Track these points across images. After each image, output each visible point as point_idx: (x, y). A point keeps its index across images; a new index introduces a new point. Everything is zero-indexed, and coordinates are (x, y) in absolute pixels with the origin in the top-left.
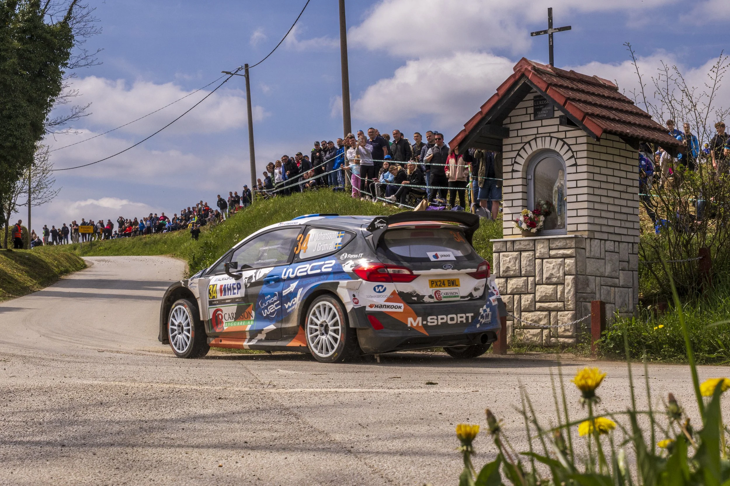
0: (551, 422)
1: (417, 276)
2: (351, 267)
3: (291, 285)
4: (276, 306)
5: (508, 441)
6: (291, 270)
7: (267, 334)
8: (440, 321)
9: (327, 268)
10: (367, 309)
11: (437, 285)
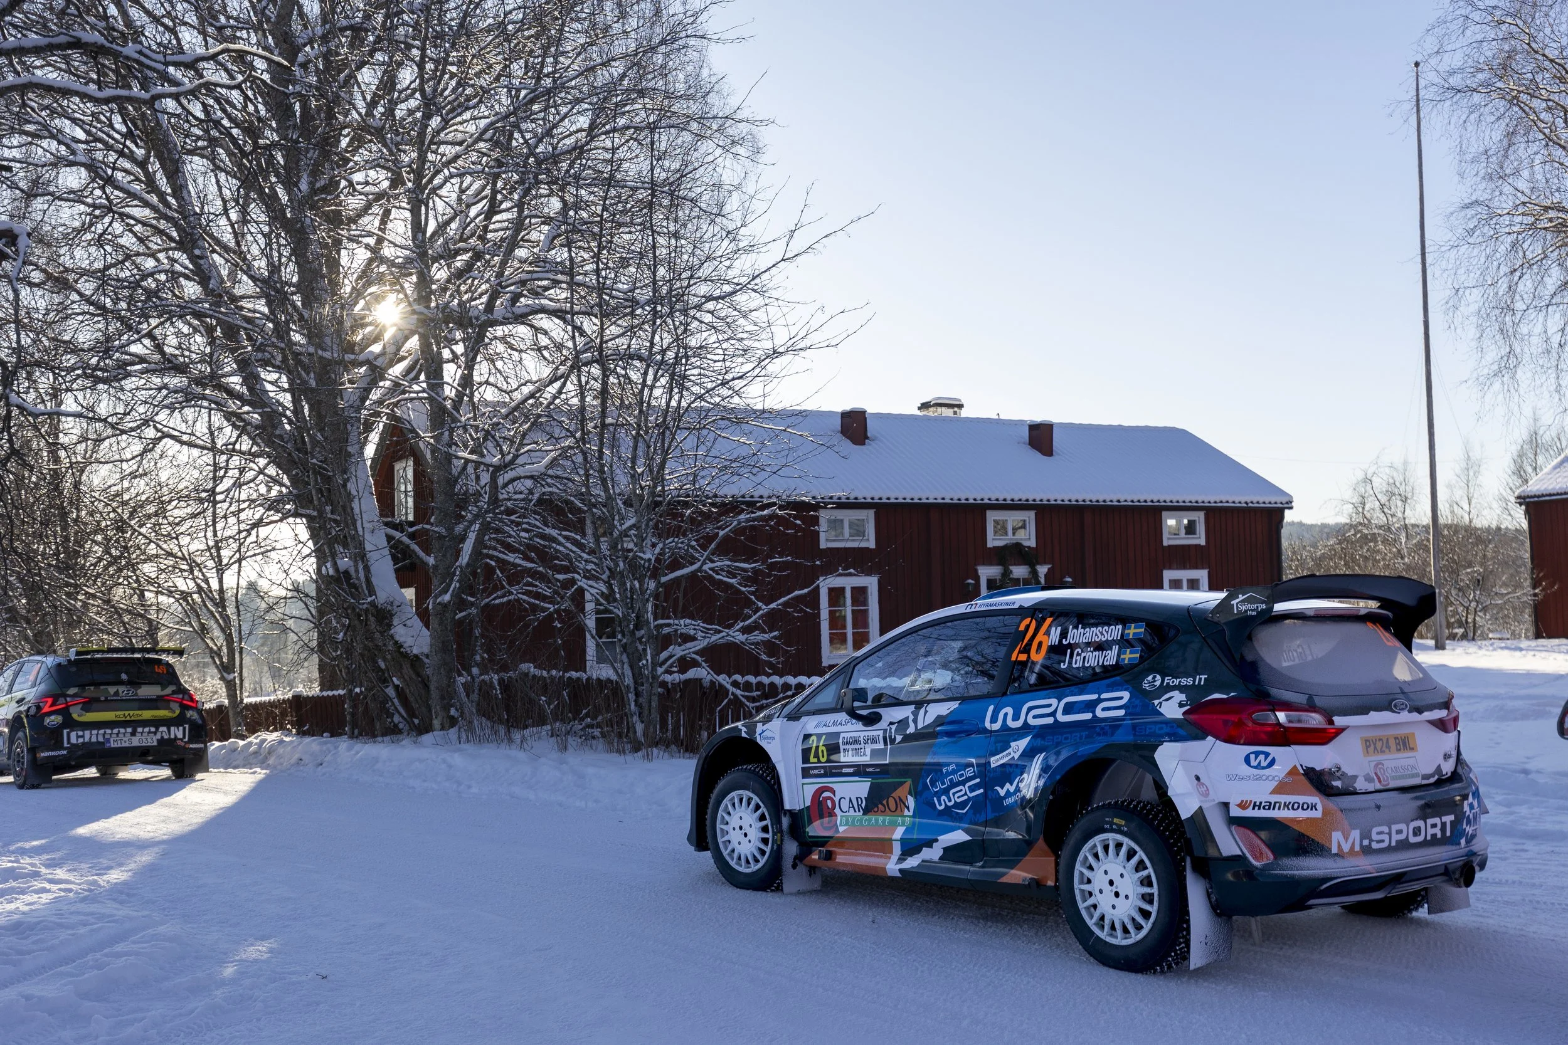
3: (1013, 745)
4: (972, 789)
6: (1009, 710)
7: (945, 849)
8: (1396, 838)
9: (1109, 709)
10: (1235, 812)
11: (1375, 748)
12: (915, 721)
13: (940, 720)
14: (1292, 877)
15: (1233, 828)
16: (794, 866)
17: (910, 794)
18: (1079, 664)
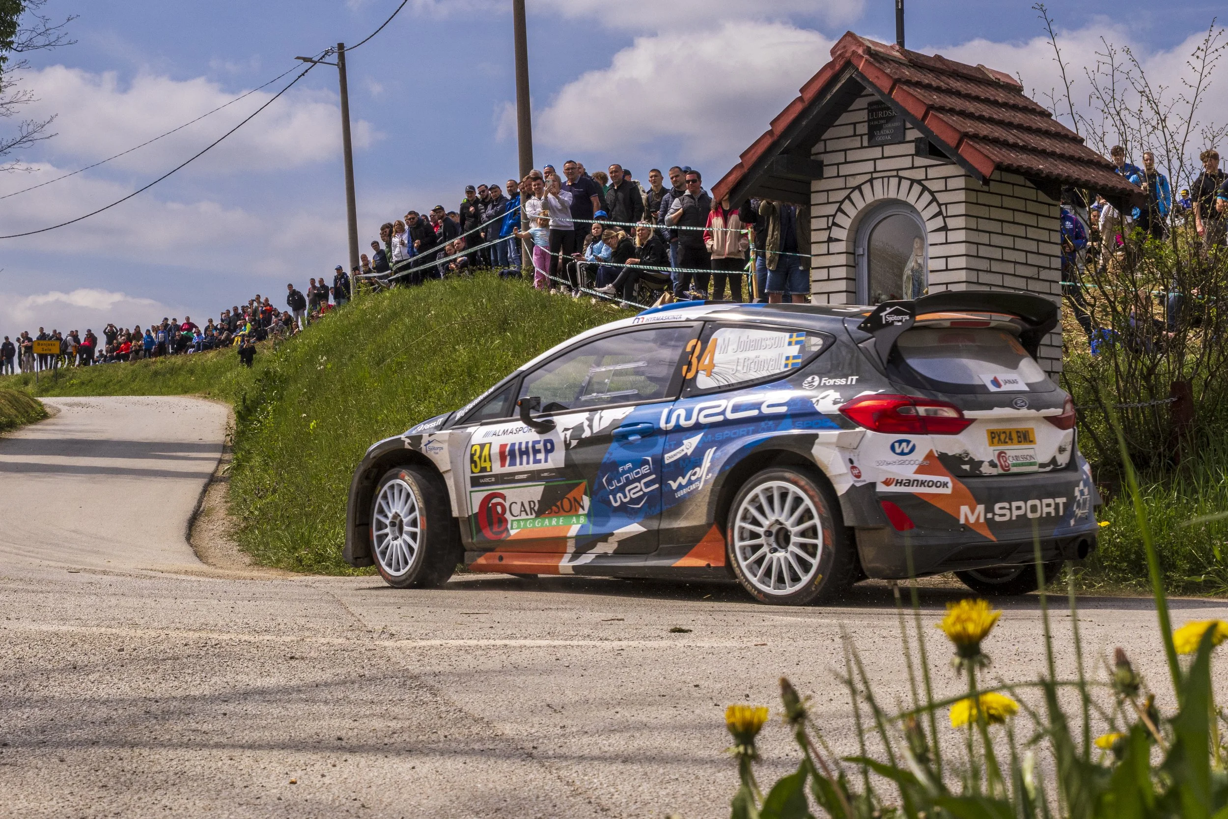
0: (900, 702)
1: (970, 422)
3: (685, 442)
5: (820, 737)
7: (620, 542)
8: (1015, 513)
9: (772, 406)
10: (881, 489)
11: (1000, 439)
12: (590, 426)
13: (615, 424)
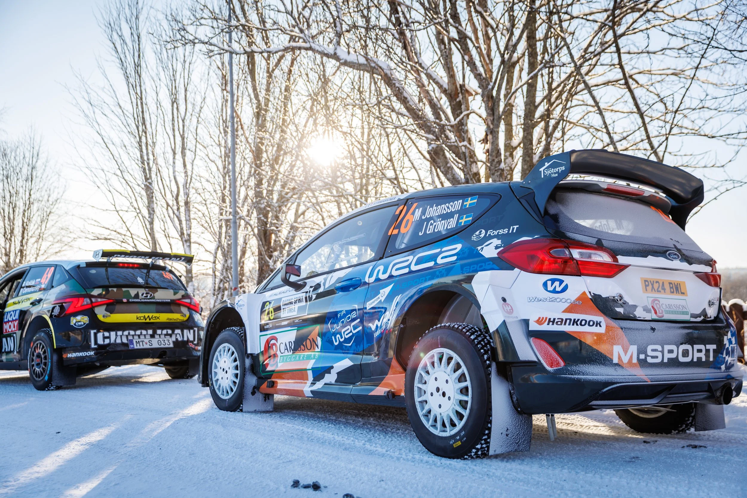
1: (624, 267)
2: (497, 247)
4: (355, 328)
6: (381, 268)
7: (338, 373)
8: (667, 356)
9: (446, 257)
10: (534, 327)
11: (653, 287)
12: (325, 284)
13: (338, 281)
14: (579, 380)
15: (531, 339)
16: (253, 393)
17: (319, 336)
18: (431, 231)
